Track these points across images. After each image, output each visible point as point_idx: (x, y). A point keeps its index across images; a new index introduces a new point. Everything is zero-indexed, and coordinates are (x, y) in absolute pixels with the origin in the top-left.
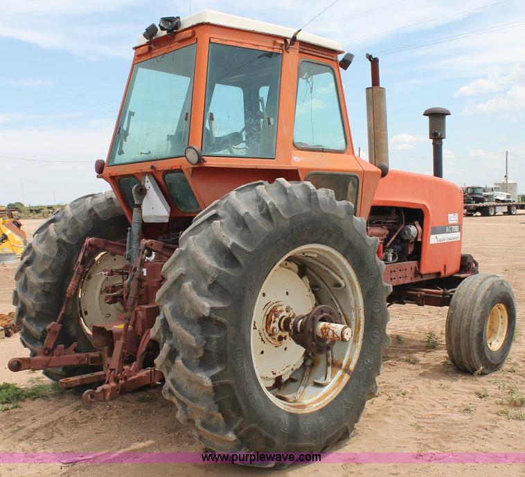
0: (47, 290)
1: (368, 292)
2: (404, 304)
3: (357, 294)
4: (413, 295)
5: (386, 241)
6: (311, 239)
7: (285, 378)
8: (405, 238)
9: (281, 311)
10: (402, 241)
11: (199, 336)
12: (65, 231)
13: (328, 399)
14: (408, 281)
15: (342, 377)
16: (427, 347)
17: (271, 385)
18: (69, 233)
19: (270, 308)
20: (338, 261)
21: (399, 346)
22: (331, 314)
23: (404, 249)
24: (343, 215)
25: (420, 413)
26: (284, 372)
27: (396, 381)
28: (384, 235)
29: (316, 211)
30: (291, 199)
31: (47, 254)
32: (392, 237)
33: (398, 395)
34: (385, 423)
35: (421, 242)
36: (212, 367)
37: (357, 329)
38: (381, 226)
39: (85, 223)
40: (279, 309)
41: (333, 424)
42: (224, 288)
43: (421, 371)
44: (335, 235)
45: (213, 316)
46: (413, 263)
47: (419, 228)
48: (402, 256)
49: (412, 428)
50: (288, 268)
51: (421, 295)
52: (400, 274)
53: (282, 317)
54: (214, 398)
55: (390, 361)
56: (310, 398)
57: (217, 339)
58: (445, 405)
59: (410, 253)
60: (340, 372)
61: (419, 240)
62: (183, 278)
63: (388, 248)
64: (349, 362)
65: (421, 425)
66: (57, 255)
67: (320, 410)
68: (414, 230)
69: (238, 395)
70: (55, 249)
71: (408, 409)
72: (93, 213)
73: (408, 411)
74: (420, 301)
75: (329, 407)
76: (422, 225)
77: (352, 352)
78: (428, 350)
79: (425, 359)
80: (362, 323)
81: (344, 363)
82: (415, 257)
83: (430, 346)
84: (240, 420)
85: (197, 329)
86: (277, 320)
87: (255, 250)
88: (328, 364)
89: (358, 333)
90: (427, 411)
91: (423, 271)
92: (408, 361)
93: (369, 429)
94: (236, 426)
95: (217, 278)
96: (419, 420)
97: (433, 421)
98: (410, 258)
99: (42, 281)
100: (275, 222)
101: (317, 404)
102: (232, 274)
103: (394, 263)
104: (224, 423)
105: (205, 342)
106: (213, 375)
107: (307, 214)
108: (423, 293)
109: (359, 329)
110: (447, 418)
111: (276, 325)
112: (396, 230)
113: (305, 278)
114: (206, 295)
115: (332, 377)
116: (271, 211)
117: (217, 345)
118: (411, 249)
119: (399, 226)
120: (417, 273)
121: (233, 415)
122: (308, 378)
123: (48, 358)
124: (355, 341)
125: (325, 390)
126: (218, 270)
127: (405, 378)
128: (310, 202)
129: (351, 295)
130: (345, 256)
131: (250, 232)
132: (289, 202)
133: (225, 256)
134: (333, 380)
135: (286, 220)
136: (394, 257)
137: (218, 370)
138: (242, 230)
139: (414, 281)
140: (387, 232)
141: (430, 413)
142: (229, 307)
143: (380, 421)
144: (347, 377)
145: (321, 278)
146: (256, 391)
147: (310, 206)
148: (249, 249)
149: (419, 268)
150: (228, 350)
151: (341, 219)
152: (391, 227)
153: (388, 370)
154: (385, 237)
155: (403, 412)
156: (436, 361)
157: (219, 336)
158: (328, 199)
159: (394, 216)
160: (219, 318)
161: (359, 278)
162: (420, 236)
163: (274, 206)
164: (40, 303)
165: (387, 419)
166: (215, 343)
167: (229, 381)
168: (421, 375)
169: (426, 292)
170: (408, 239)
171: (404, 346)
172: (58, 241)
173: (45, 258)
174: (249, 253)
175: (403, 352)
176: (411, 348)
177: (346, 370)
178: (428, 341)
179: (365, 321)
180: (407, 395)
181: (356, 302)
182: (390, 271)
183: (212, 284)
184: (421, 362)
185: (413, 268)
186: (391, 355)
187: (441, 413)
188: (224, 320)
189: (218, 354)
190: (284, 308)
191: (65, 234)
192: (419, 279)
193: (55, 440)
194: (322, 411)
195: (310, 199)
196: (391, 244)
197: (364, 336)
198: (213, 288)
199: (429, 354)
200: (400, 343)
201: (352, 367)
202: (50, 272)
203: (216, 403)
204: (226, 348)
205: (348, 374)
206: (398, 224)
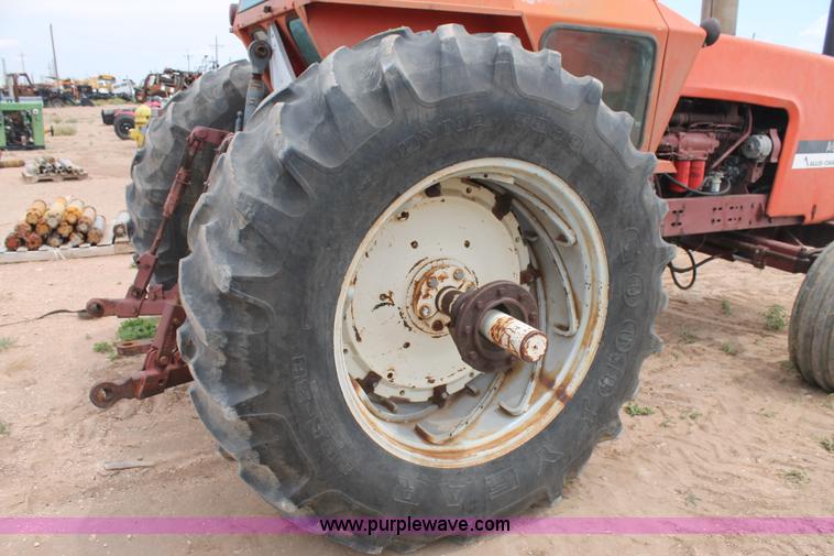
0: (155, 200)
1: (619, 257)
2: (733, 260)
3: (597, 260)
4: (748, 249)
5: (713, 157)
6: (491, 148)
7: (451, 390)
8: (749, 155)
9: (442, 278)
10: (742, 158)
11: (215, 329)
12: (187, 114)
13: (513, 444)
14: (743, 226)
15: (549, 405)
16: (766, 328)
17: (426, 399)
18: (192, 117)
19: (424, 270)
20: (560, 194)
21: (722, 317)
22: (520, 299)
23: (746, 173)
24: (573, 105)
25: (706, 465)
26: (452, 379)
27: (692, 386)
28: (711, 147)
29: (506, 92)
30: (447, 64)
31: (157, 147)
32: (725, 152)
33: (682, 418)
34: (637, 477)
35: (776, 165)
36: (243, 386)
37: (592, 320)
38: (707, 133)
39: (218, 103)
40: (438, 273)
41: (514, 488)
42: (265, 240)
43: (740, 373)
44: (548, 143)
45: (239, 294)
46: (757, 198)
47: (777, 140)
48: (738, 185)
49: (679, 498)
50: (473, 199)
51: (761, 250)
52: (730, 214)
53: (445, 288)
54: (252, 440)
55: (696, 345)
56: (481, 437)
57: (250, 338)
58: (758, 453)
59: (753, 181)
60: (548, 396)
61: (774, 160)
62: (208, 210)
63: (716, 169)
64: (568, 380)
65: (697, 493)
66: (172, 151)
67: (493, 462)
68: (765, 143)
69: (297, 440)
70: (170, 141)
71: (688, 453)
72: (230, 88)
73: (686, 457)
74: (759, 261)
75: (512, 458)
76: (782, 136)
77: (576, 362)
78: (765, 332)
79: (756, 348)
80: (603, 313)
81: (559, 381)
82: (764, 188)
83: (772, 327)
84: (304, 481)
85: (215, 313)
86: (433, 293)
87: (344, 166)
88: (532, 376)
89: (592, 329)
90: (721, 462)
91: (772, 212)
92: (725, 349)
93: (602, 486)
94: (295, 490)
95: (254, 218)
96: (699, 481)
97: (721, 489)
98: (752, 189)
99: (148, 187)
100: (398, 109)
101: (489, 452)
102: (287, 214)
103: (722, 195)
104: (277, 481)
105: (225, 341)
106: (241, 404)
107: (482, 97)
108: (765, 249)
109: (595, 322)
110: (751, 485)
111: (430, 302)
112: (735, 141)
113: (509, 217)
114: (234, 249)
115: (532, 402)
116: (390, 86)
117: (249, 349)
118: (756, 175)
119: (743, 135)
120: (762, 214)
121: (291, 471)
122: (495, 395)
123: (139, 302)
124: (585, 344)
125: (514, 424)
126: (256, 202)
127: (709, 382)
128: (493, 74)
129: (586, 260)
130: (573, 185)
131: (336, 127)
132: (440, 70)
133: (277, 176)
134: (532, 409)
135: (424, 105)
136: (723, 186)
137: (252, 393)
138: (323, 123)
139: (755, 225)
140: (716, 144)
141: (725, 468)
142: (276, 277)
143: (629, 472)
144: (557, 407)
145: (538, 221)
146: (343, 433)
147: (492, 81)
148: (327, 163)
149: (766, 206)
150: (272, 358)
151: (569, 113)
152: (725, 136)
153: (687, 361)
154: (711, 151)
155: (676, 456)
156: (772, 355)
157: (252, 333)
158: (542, 69)
159: (735, 117)
160: (251, 299)
161: (602, 230)
162: (775, 154)
163: (400, 76)
164: (148, 219)
165: (643, 471)
166: (244, 343)
167: (278, 415)
168: (737, 380)
169: (772, 247)
170: (754, 157)
171: (730, 319)
172: (172, 129)
173: (156, 154)
174: (328, 171)
175: (725, 330)
176: (739, 324)
177: (560, 394)
178: (770, 317)
179: (608, 309)
180: (699, 420)
181: (594, 272)
182: (712, 207)
183: (245, 229)
184: (747, 354)
185: (756, 206)
186: (703, 334)
187: (743, 472)
188: (263, 302)
189: (251, 365)
190: (450, 272)
191: (187, 119)
192: (764, 224)
193: (135, 421)
194: (494, 465)
195: (493, 67)
196: (722, 163)
197: (603, 337)
198: (246, 238)
199: (765, 340)
200: (724, 313)
201: (571, 390)
202: (160, 174)
203: (254, 449)
204: (267, 356)
205: (562, 401)
206: (738, 130)
